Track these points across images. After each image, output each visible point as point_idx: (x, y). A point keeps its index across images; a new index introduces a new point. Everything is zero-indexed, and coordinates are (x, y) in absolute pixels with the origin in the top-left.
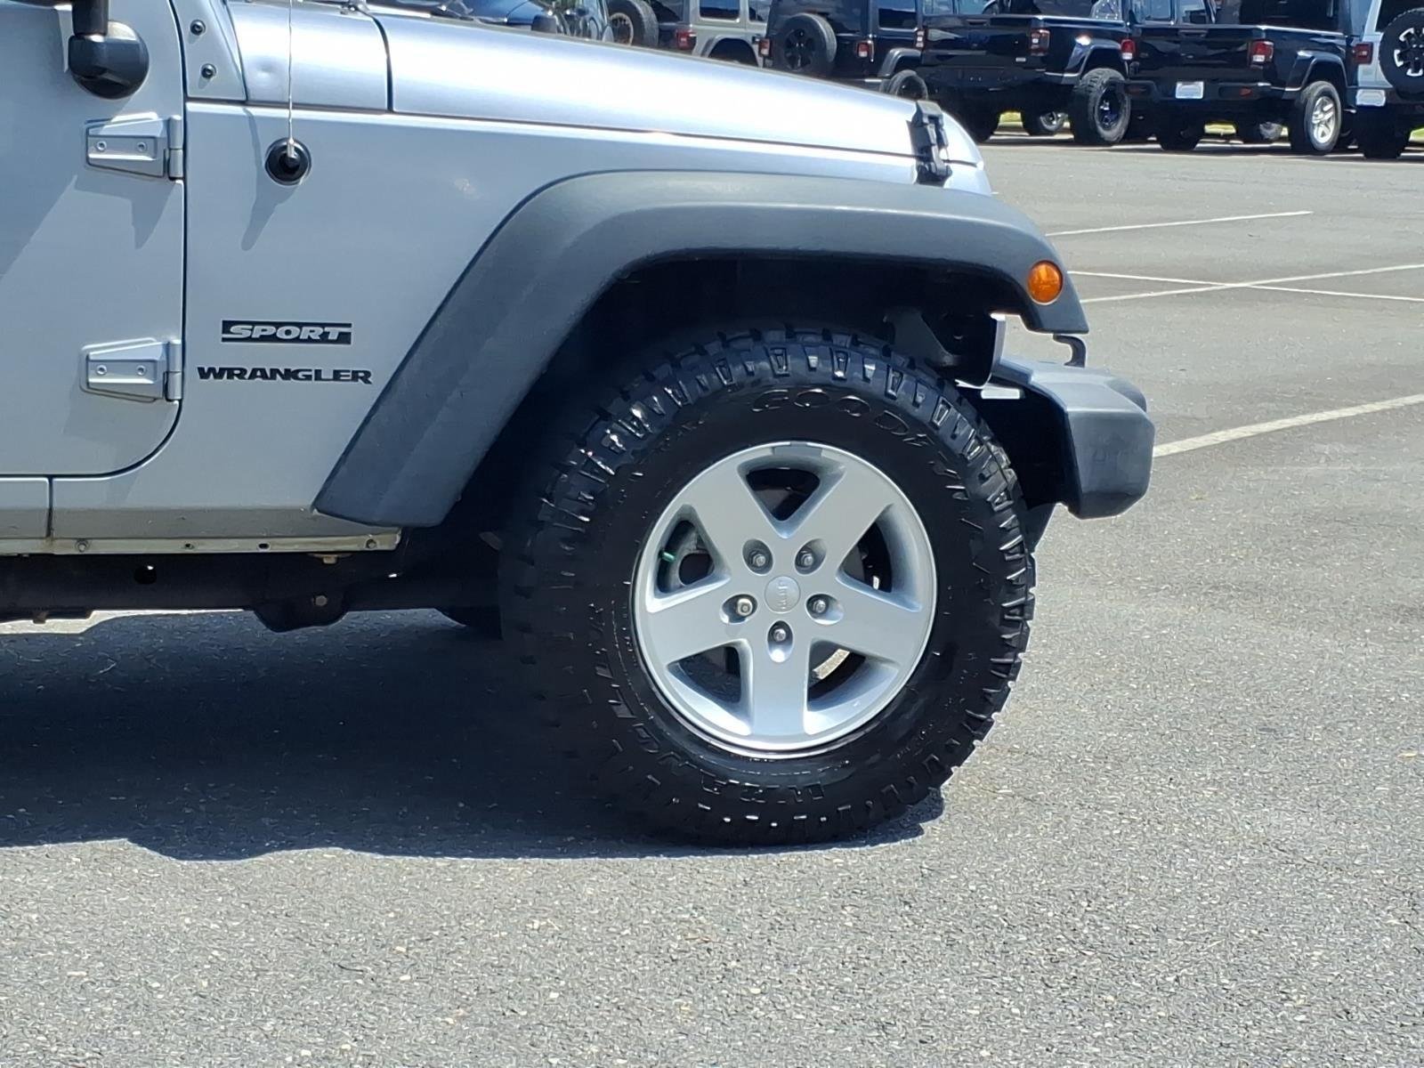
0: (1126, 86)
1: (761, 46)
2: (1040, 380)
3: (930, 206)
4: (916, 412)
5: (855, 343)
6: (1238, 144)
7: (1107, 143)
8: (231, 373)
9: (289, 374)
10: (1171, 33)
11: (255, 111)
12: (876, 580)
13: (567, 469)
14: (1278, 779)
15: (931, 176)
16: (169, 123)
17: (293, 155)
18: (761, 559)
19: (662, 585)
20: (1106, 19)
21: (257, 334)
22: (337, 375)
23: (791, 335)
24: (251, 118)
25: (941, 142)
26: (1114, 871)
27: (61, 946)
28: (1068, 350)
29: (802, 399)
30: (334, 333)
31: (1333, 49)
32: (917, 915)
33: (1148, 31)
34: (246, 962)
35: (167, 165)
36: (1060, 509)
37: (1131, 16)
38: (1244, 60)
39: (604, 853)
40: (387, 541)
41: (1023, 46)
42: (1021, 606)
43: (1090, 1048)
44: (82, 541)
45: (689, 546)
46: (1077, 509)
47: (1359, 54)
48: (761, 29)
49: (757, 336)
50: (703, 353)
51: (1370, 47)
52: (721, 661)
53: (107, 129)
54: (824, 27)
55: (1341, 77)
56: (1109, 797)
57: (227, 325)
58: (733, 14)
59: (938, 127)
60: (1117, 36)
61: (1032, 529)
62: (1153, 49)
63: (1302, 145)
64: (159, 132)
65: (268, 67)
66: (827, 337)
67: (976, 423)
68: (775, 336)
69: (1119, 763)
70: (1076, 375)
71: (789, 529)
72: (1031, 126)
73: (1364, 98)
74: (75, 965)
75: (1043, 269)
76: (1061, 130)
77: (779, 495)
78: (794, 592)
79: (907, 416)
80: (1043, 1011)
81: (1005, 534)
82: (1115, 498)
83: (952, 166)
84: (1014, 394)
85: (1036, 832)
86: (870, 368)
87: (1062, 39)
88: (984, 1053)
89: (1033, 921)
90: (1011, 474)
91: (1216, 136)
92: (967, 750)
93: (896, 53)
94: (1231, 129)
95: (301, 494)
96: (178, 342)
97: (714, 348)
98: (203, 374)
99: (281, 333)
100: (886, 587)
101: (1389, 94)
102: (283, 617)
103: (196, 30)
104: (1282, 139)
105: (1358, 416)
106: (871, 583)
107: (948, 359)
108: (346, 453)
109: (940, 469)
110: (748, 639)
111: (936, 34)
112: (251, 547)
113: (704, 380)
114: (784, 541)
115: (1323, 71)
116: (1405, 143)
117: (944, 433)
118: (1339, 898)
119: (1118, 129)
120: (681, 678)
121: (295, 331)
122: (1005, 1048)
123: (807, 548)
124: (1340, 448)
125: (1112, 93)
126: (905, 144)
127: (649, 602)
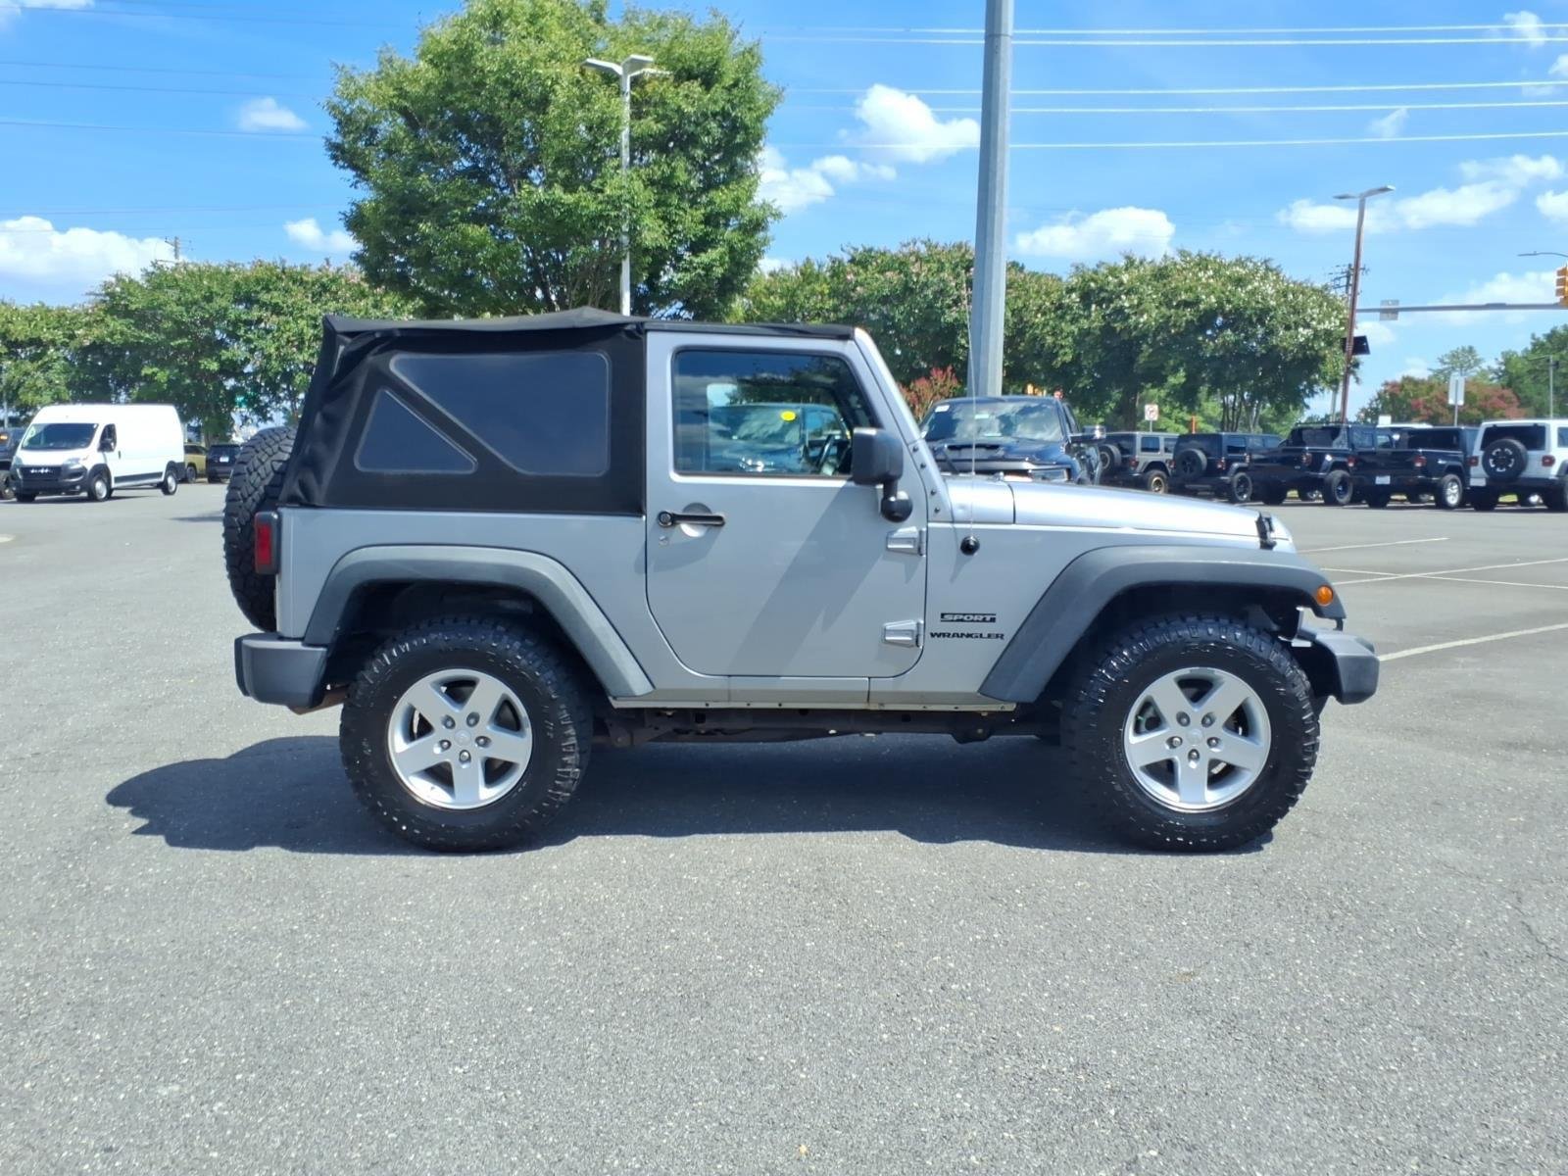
0: (1351, 479)
1: (1170, 464)
2: (1321, 637)
3: (1266, 560)
4: (1261, 655)
5: (1231, 622)
6: (1408, 504)
7: (1342, 505)
8: (944, 635)
9: (969, 636)
10: (1373, 453)
11: (957, 526)
12: (1240, 729)
13: (1092, 678)
14: (1443, 830)
15: (1267, 545)
16: (921, 532)
17: (972, 543)
18: (1185, 720)
19: (1137, 731)
20: (1340, 447)
21: (956, 618)
22: (989, 636)
23: (1200, 619)
24: (955, 529)
25: (1271, 530)
26: (1361, 873)
27: (872, 879)
28: (1334, 623)
29: (1205, 648)
30: (988, 618)
31: (1456, 459)
32: (1262, 890)
33: (1360, 453)
34: (950, 892)
35: (919, 549)
36: (1331, 700)
37: (1352, 446)
38: (1411, 465)
39: (1110, 851)
40: (1010, 707)
41: (1299, 461)
42: (1313, 745)
43: (1352, 962)
44: (882, 704)
45: (1150, 713)
46: (1341, 698)
47: (1471, 461)
48: (1170, 456)
49: (1183, 619)
50: (1157, 627)
51: (1476, 458)
52: (1165, 766)
53: (895, 535)
54: (1201, 455)
55: (1462, 473)
56: (1357, 836)
57: (943, 615)
58: (1156, 450)
59: (1270, 523)
60: (1345, 455)
61: (1318, 708)
62: (1364, 462)
63: (1441, 504)
64: (916, 535)
65: (963, 507)
66: (1217, 620)
67: (1291, 660)
68: (1192, 619)
69: (1361, 818)
70: (1338, 636)
71: (1199, 706)
72: (1303, 496)
73: (1474, 482)
74: (878, 887)
75: (1323, 590)
76: (1318, 498)
77: (1193, 691)
78: (1200, 736)
79: (1258, 657)
80: (1327, 942)
81: (1305, 712)
82: (1360, 695)
83: (1277, 541)
84: (1308, 644)
85: (1320, 852)
86: (1238, 634)
87: (1318, 458)
88: (1298, 962)
89: (1320, 897)
90: (1308, 683)
91: (1396, 500)
92: (1286, 811)
93: (1236, 465)
94: (1404, 497)
95: (972, 686)
96: (922, 622)
97: (1162, 625)
98: (932, 635)
99: (965, 618)
100: (1246, 734)
101: (1488, 480)
102: (964, 738)
103: (933, 493)
104: (1431, 501)
105: (1478, 644)
106: (1237, 731)
107: (1275, 628)
108: (993, 669)
109: (1272, 681)
110: (1178, 757)
111: (1255, 456)
112: (951, 708)
113: (1158, 639)
114: (1196, 712)
115: (1451, 470)
116: (1497, 503)
117: (1275, 665)
118: (1479, 894)
119: (1346, 498)
120: (1147, 773)
121: (972, 617)
122: (1308, 960)
123: (1208, 716)
124: (1470, 660)
125: (1343, 482)
126: (1254, 530)
127: (1131, 739)
